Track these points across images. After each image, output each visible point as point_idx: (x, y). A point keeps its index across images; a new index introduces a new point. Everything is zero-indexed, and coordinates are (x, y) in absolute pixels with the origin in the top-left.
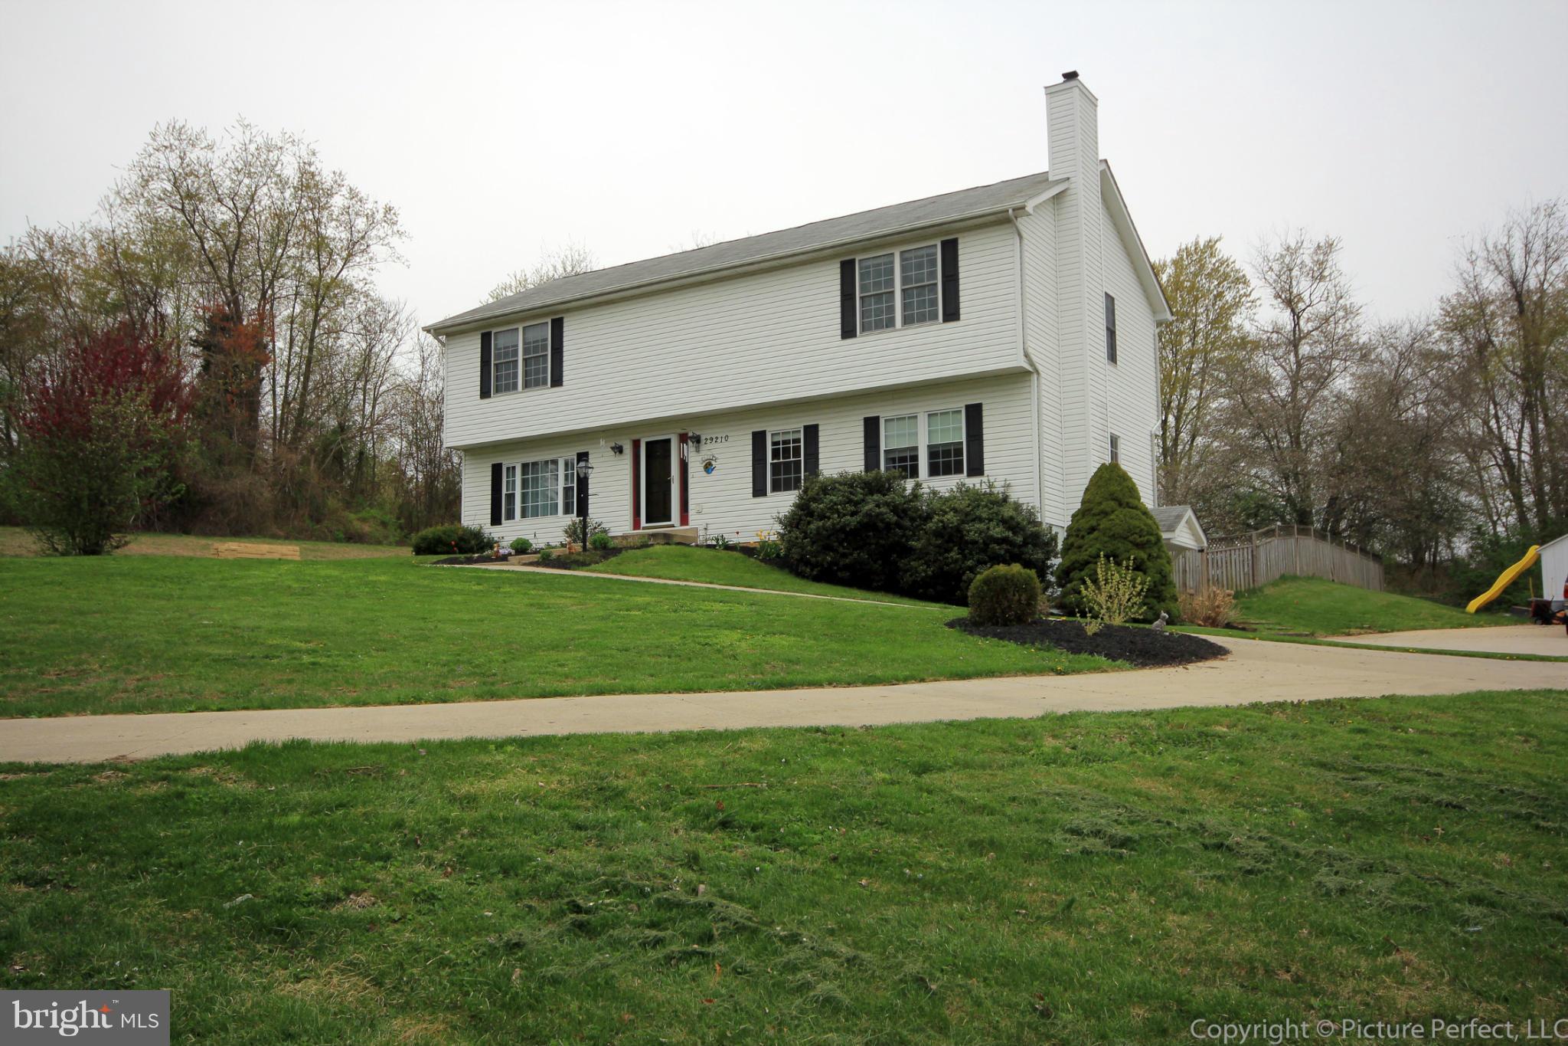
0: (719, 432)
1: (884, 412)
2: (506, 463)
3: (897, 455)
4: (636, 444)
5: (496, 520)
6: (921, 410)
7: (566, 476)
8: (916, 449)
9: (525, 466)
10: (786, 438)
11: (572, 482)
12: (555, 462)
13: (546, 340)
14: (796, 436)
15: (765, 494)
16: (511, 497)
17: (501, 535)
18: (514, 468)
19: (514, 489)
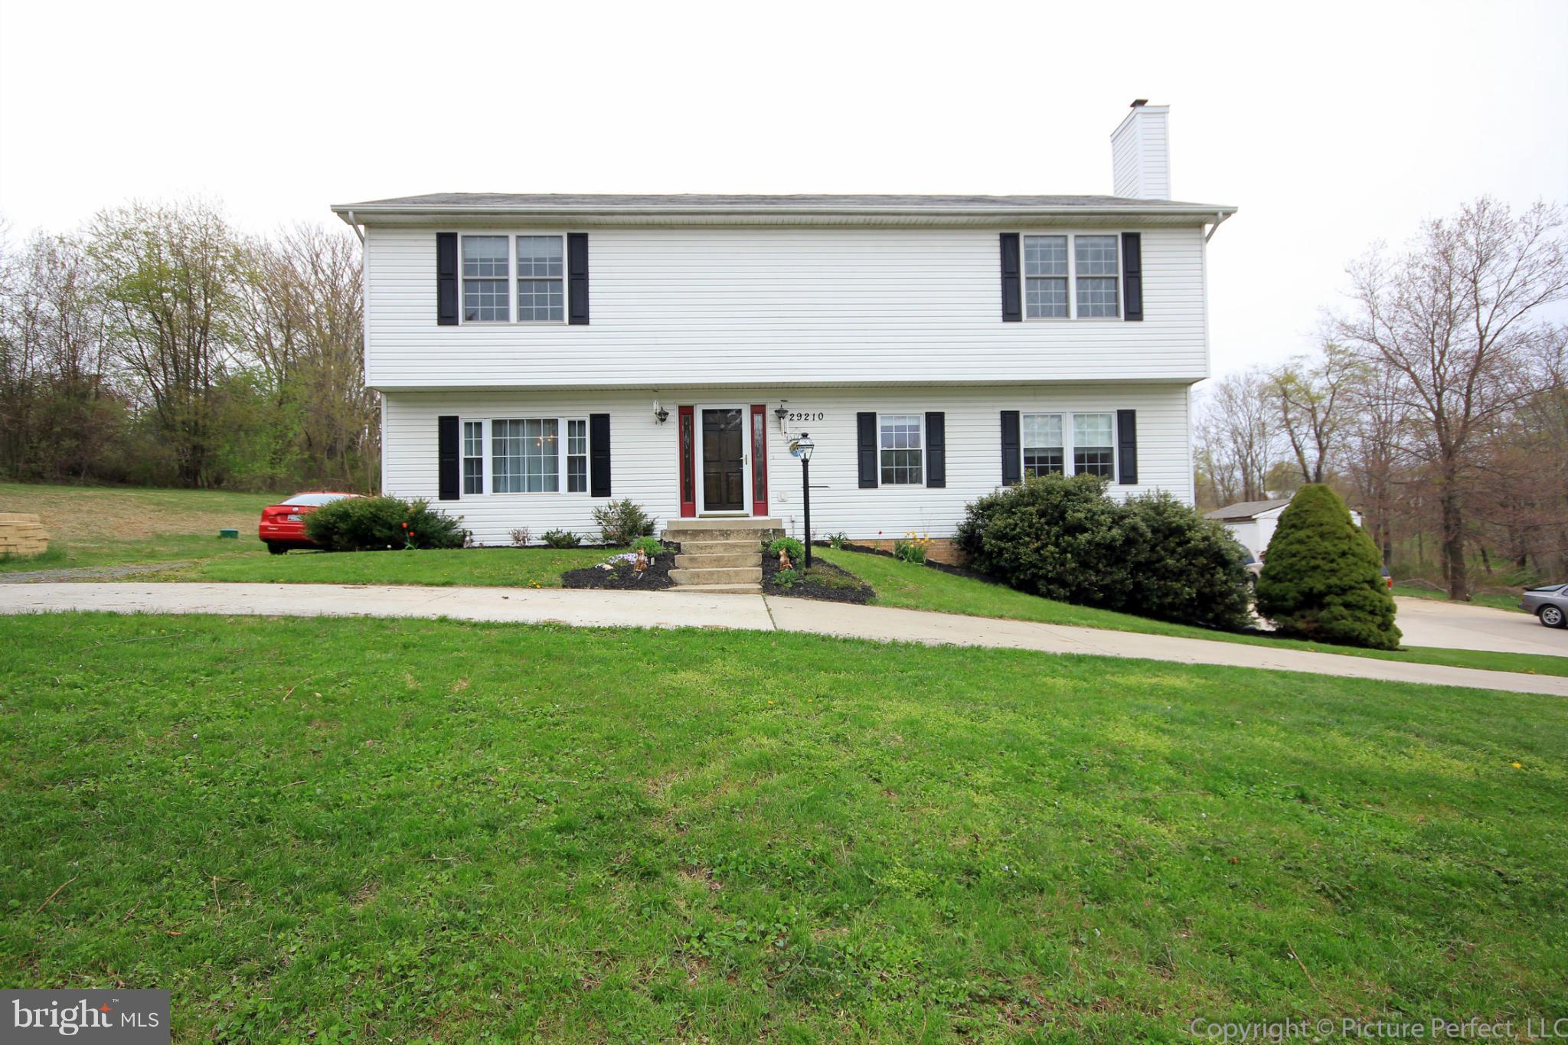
0: (812, 409)
1: (1022, 406)
2: (465, 415)
3: (1036, 455)
4: (686, 413)
5: (449, 490)
6: (1067, 409)
7: (571, 442)
8: (1061, 450)
9: (498, 424)
10: (901, 423)
11: (582, 449)
12: (553, 423)
13: (561, 259)
14: (914, 423)
15: (876, 486)
16: (475, 465)
17: (461, 513)
18: (479, 425)
19: (480, 451)
